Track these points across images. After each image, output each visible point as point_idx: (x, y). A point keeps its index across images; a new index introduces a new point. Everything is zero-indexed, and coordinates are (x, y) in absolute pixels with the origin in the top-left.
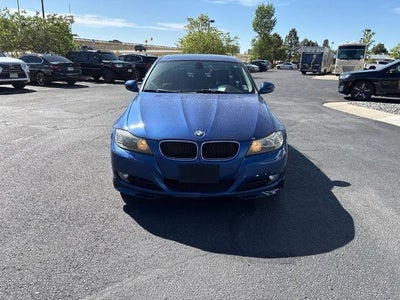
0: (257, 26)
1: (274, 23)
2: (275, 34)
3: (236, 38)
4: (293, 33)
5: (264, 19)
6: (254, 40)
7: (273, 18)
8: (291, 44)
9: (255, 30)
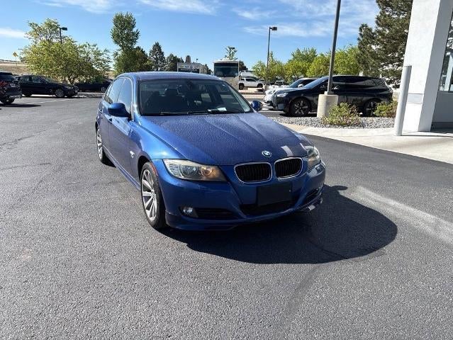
0: (117, 38)
1: (137, 35)
2: (138, 48)
3: (106, 50)
4: (157, 47)
5: (124, 29)
6: (117, 54)
7: (134, 30)
8: (157, 59)
9: (116, 42)
